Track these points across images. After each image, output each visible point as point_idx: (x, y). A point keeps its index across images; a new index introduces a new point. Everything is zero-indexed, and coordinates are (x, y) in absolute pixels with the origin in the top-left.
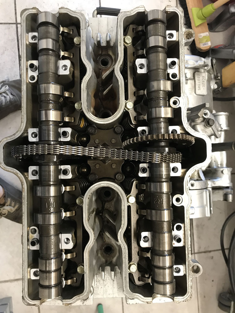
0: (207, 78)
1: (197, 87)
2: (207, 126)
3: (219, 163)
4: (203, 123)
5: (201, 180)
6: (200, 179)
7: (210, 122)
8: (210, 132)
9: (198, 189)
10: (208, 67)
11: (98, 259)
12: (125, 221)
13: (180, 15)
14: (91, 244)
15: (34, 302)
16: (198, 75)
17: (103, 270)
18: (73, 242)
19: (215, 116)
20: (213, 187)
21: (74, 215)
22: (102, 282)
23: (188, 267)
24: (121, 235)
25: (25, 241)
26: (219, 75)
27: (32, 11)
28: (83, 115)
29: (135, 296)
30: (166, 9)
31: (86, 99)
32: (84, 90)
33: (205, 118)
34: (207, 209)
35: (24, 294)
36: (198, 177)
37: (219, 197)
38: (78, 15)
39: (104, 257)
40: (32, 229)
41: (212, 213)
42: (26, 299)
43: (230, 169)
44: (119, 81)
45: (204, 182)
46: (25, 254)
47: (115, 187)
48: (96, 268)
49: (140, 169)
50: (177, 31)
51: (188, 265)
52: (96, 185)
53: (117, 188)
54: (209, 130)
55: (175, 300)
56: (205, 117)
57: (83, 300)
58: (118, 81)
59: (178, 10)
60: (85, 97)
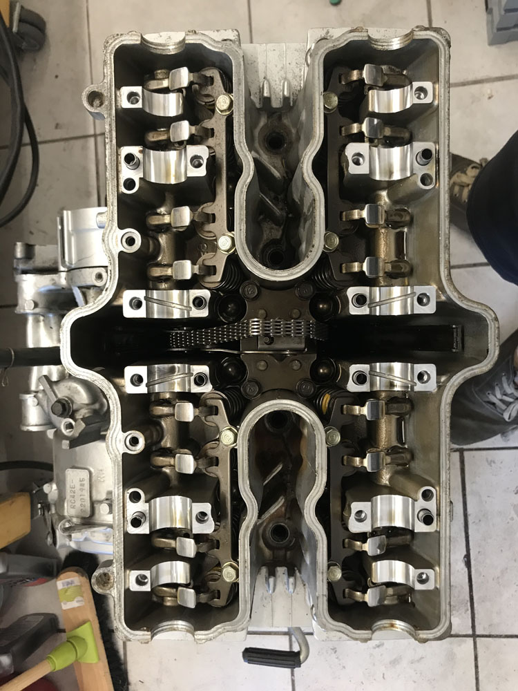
0: (66, 505)
1: (87, 486)
2: (67, 401)
3: (42, 324)
4: (75, 407)
5: (80, 288)
6: (84, 290)
7: (61, 410)
8: (61, 389)
9: (88, 269)
10: (63, 527)
11: (297, 122)
12: (240, 199)
13: (121, 623)
14: (309, 153)
15: (427, 35)
16: (85, 511)
17: (286, 99)
18: (347, 157)
19: (50, 424)
20: (56, 274)
21: (344, 213)
22: (290, 76)
23: (111, 104)
24: (247, 171)
25: (444, 161)
26: (39, 511)
27: (427, 634)
28: (325, 418)
29: (220, 46)
30: (150, 637)
31: (317, 451)
32: (322, 469)
33: (70, 418)
34: (68, 226)
35: (447, 52)
36: (87, 294)
37: (43, 253)
38: (333, 625)
39: (285, 127)
40: (430, 184)
41: (58, 219)
42: (443, 41)
43: (19, 310)
44: (249, 487)
45: (75, 283)
46: (444, 133)
47: (259, 269)
48: (300, 104)
49: (207, 305)
50: (129, 589)
51: (111, 109)
52: (298, 273)
53: (256, 267)
54: (62, 391)
55: (140, 39)
56: (71, 421)
57: (327, 39)
58: (251, 488)
59: (125, 633)
60: (320, 454)
